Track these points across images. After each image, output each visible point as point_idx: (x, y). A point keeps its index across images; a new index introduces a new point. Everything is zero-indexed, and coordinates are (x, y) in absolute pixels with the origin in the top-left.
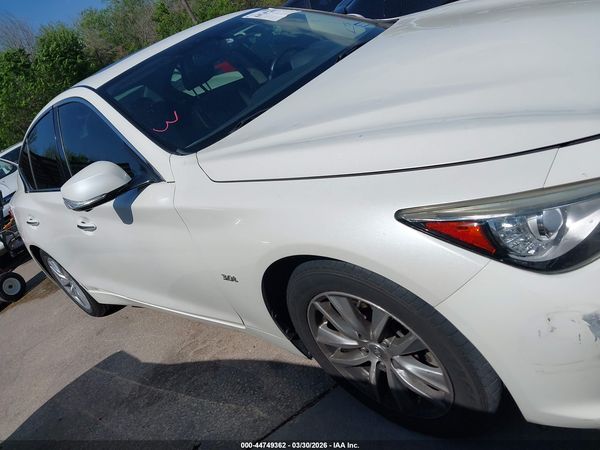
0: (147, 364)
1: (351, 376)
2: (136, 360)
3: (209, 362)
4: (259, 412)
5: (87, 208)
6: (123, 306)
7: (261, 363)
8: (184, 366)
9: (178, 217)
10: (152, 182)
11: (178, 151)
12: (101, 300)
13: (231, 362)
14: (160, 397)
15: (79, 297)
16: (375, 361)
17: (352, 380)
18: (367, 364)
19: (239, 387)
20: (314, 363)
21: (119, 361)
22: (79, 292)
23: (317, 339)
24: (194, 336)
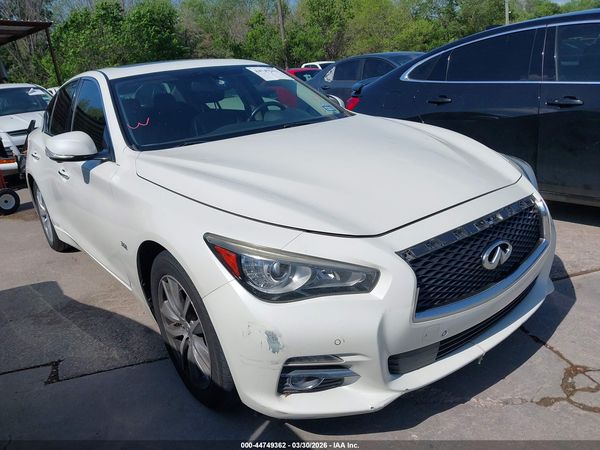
0: (66, 297)
1: (175, 346)
2: (61, 292)
3: (108, 312)
4: (115, 354)
5: (60, 160)
6: (78, 251)
7: (140, 325)
8: (90, 308)
9: (110, 190)
10: (108, 160)
11: (133, 146)
12: (61, 238)
13: (123, 317)
14: (59, 322)
15: (48, 229)
16: (186, 336)
17: (174, 349)
18: (181, 338)
19: (114, 334)
20: (157, 329)
21: (50, 288)
22: (49, 226)
23: (161, 310)
24: (111, 291)
